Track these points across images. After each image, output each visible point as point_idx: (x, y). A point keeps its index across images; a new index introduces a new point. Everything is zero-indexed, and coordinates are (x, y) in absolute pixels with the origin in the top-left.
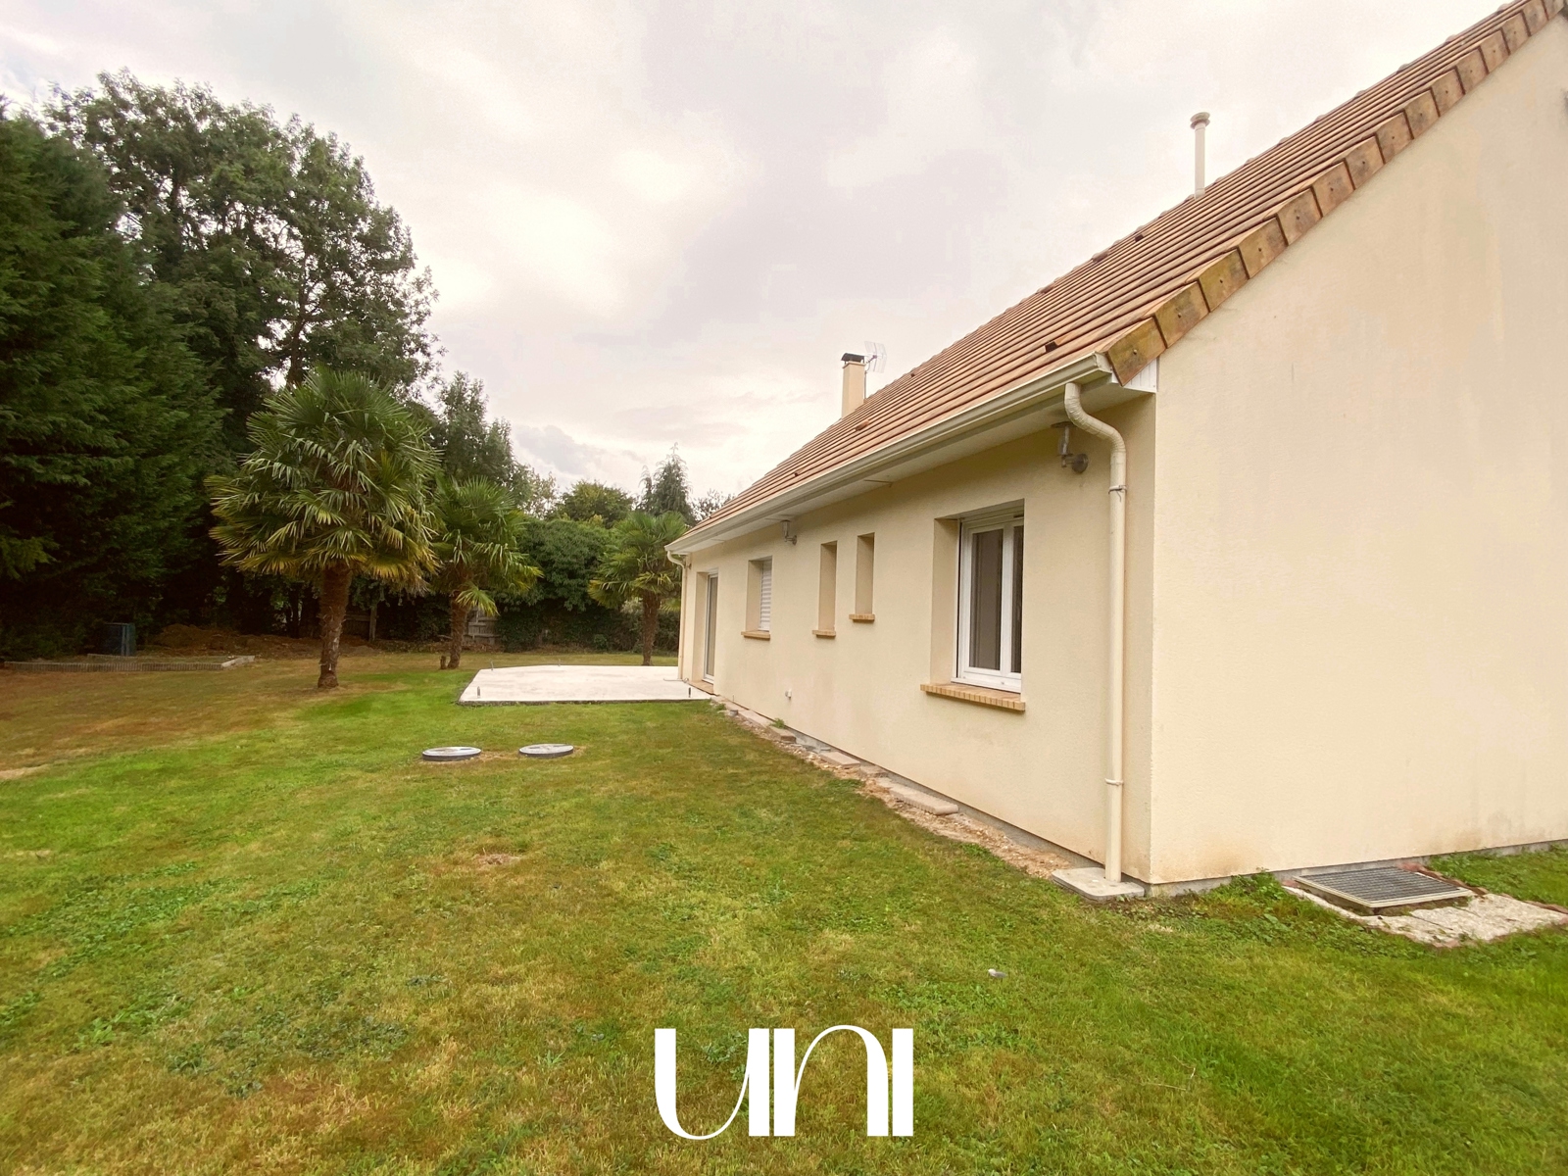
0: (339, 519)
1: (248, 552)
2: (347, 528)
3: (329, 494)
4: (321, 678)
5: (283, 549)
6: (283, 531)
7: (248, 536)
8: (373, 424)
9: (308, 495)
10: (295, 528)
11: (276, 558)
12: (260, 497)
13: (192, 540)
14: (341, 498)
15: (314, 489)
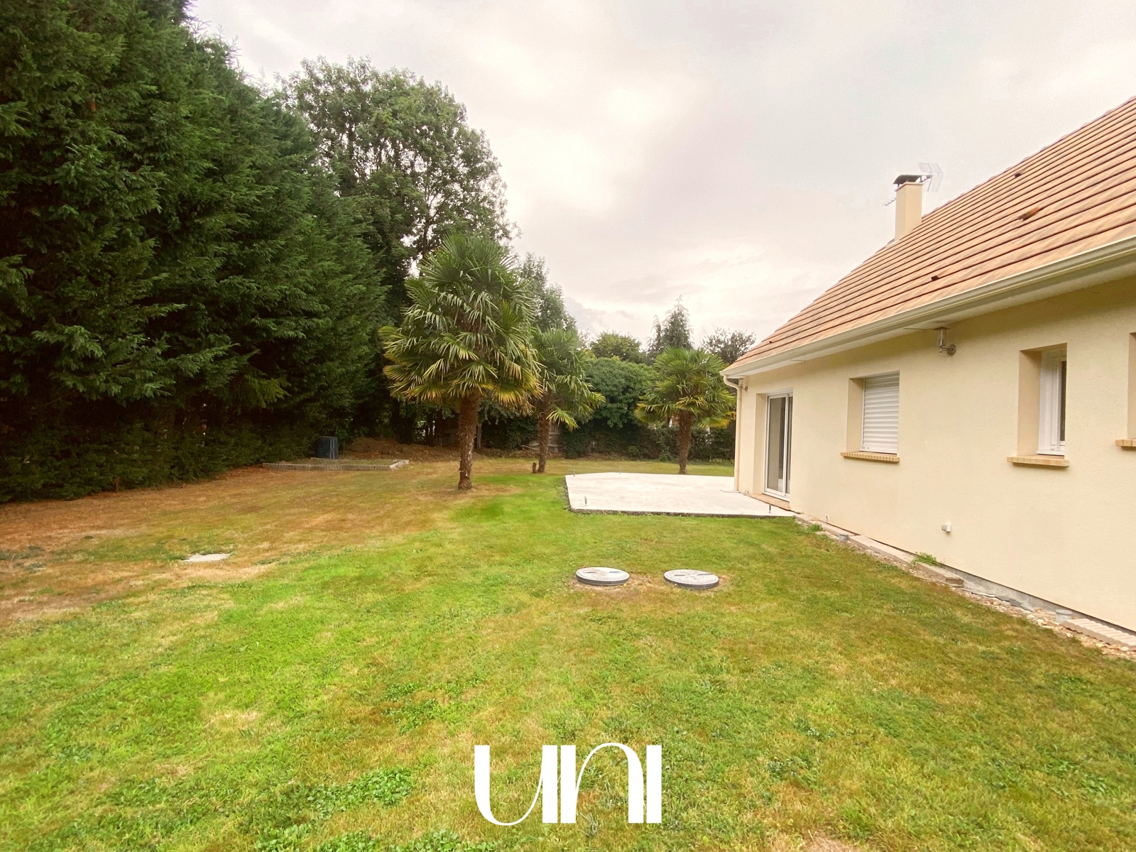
0: (473, 356)
1: (409, 385)
2: (479, 363)
3: (465, 337)
4: (461, 483)
5: (436, 380)
6: (434, 367)
7: (409, 372)
8: (495, 277)
9: (451, 337)
10: (442, 364)
11: (429, 388)
12: (417, 341)
13: (369, 379)
14: (474, 339)
15: (455, 333)
